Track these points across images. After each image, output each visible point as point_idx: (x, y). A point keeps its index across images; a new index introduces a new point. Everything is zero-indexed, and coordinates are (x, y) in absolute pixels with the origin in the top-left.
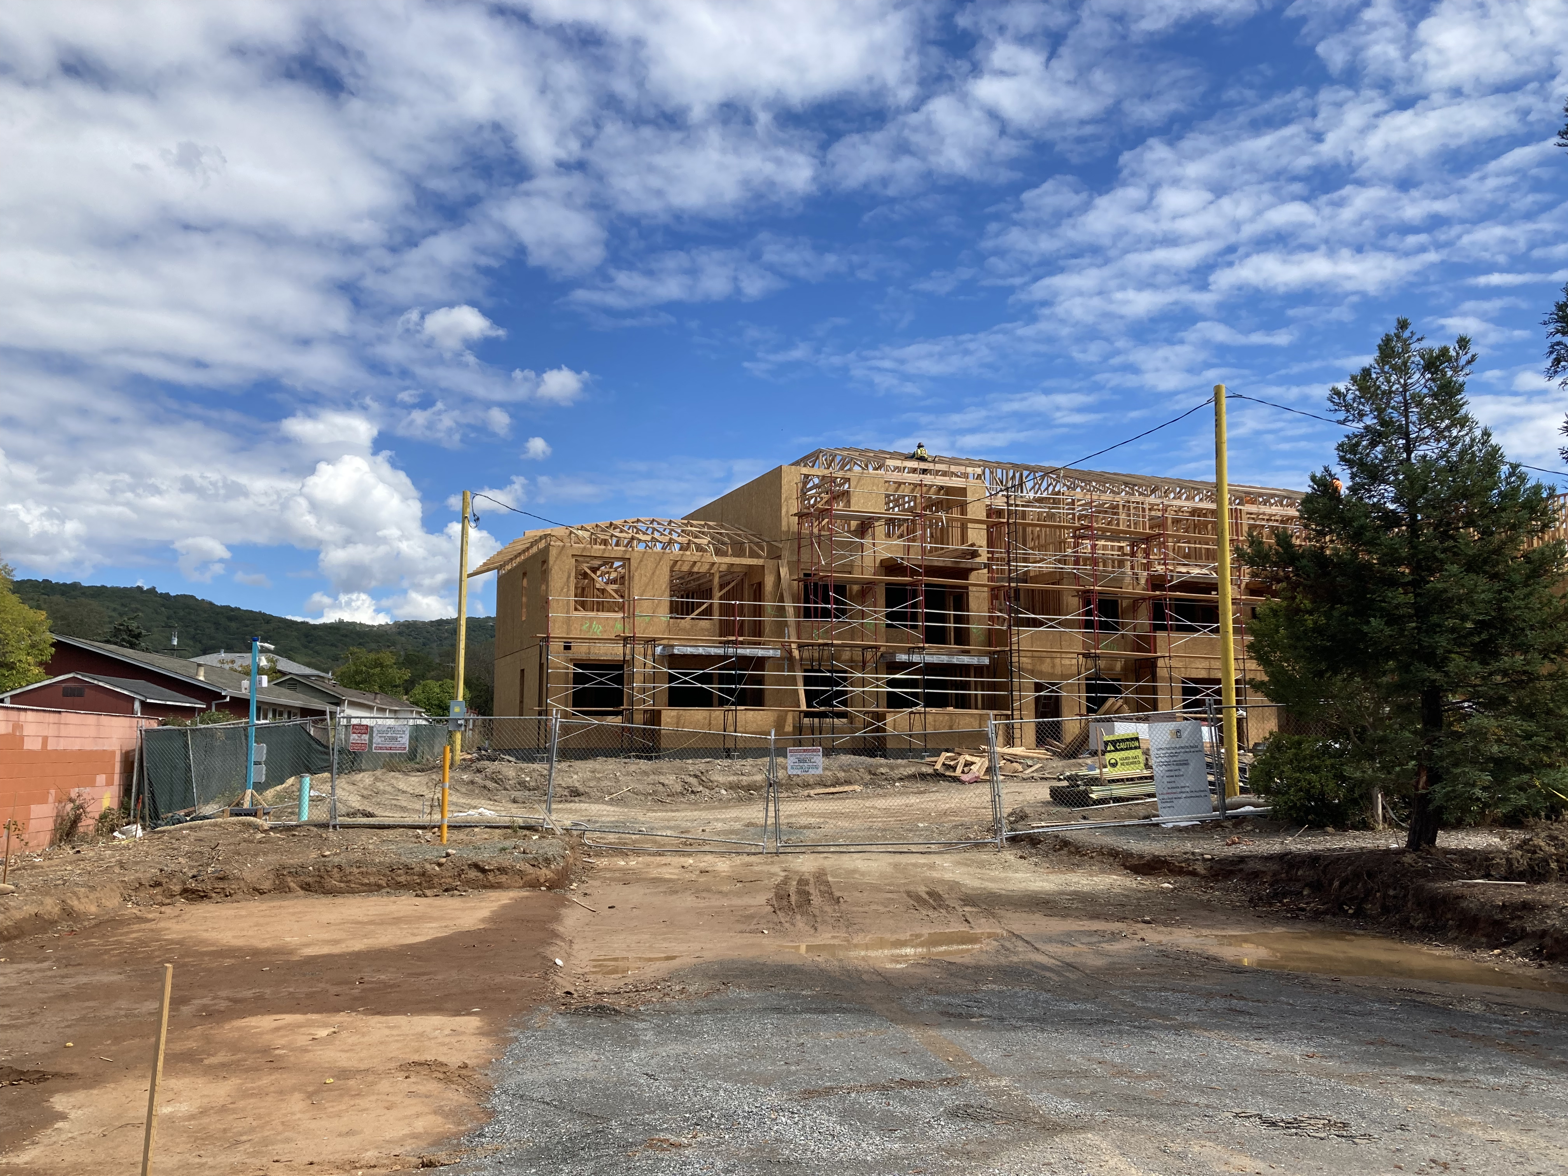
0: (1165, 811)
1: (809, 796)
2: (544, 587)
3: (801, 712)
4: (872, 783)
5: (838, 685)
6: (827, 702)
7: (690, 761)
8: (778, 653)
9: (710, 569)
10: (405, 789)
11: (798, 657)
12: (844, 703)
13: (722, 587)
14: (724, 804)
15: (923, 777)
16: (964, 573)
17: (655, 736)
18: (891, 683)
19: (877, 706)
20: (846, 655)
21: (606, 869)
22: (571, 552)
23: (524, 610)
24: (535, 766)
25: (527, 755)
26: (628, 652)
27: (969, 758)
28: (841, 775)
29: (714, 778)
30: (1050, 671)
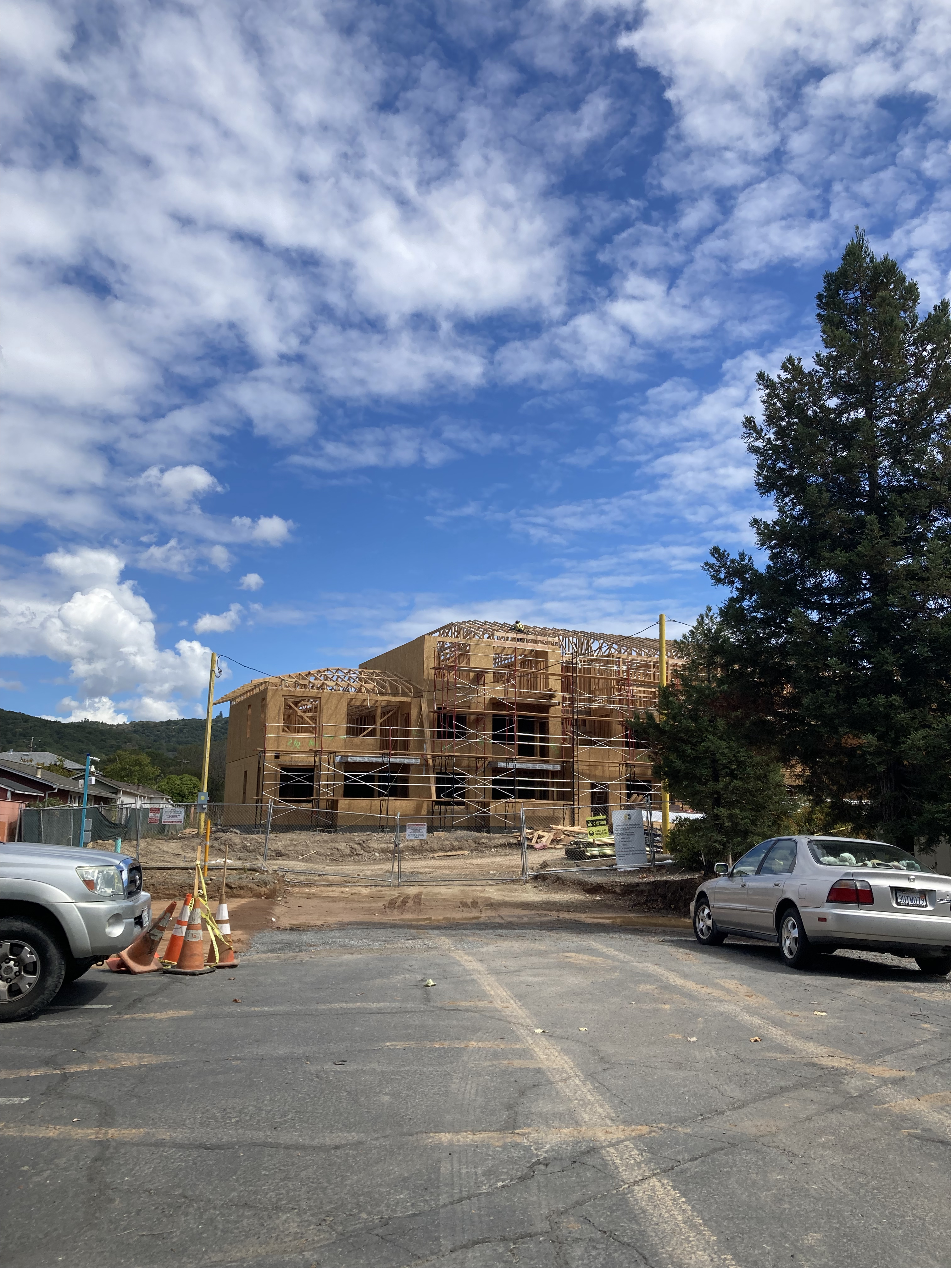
0: (620, 862)
1: (433, 857)
2: (262, 716)
3: (433, 801)
4: (476, 849)
5: (458, 783)
6: (450, 795)
7: (356, 834)
8: (419, 761)
9: (375, 704)
10: (167, 850)
11: (431, 764)
12: (462, 796)
13: (383, 715)
14: (376, 861)
15: (510, 845)
16: (545, 709)
17: (333, 817)
18: (495, 782)
19: (484, 798)
20: (465, 763)
21: (297, 893)
22: (281, 693)
23: (249, 730)
24: (254, 836)
25: (247, 829)
26: (317, 760)
27: (540, 833)
28: (456, 844)
29: (371, 845)
30: (601, 774)
